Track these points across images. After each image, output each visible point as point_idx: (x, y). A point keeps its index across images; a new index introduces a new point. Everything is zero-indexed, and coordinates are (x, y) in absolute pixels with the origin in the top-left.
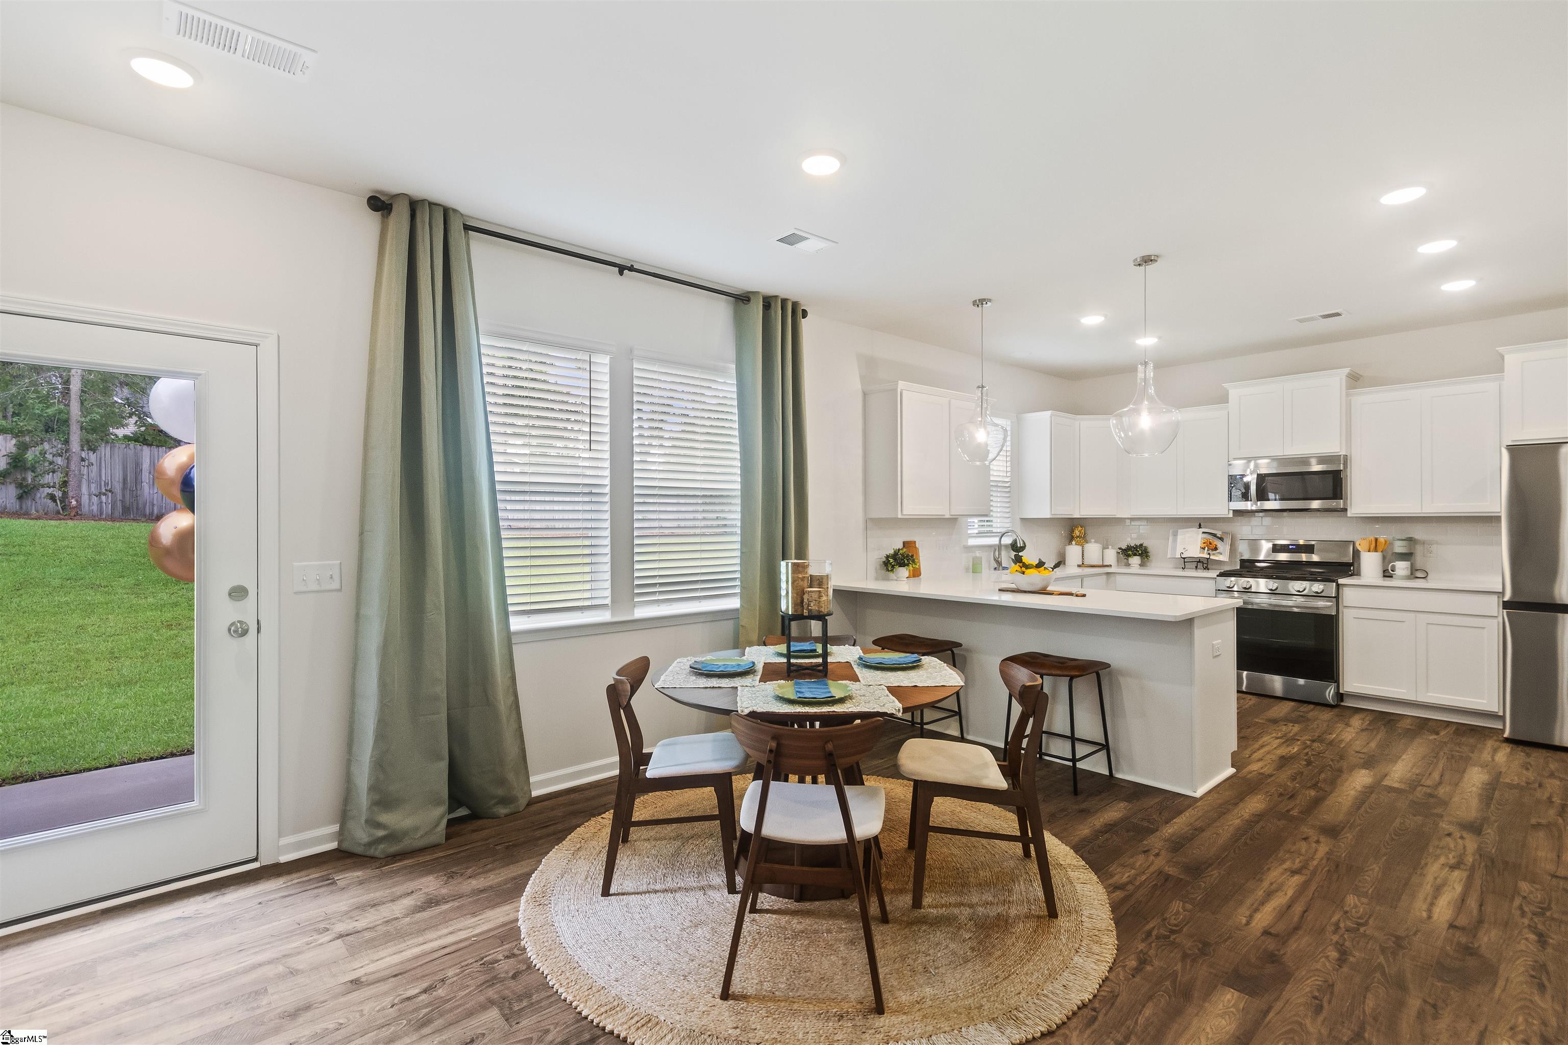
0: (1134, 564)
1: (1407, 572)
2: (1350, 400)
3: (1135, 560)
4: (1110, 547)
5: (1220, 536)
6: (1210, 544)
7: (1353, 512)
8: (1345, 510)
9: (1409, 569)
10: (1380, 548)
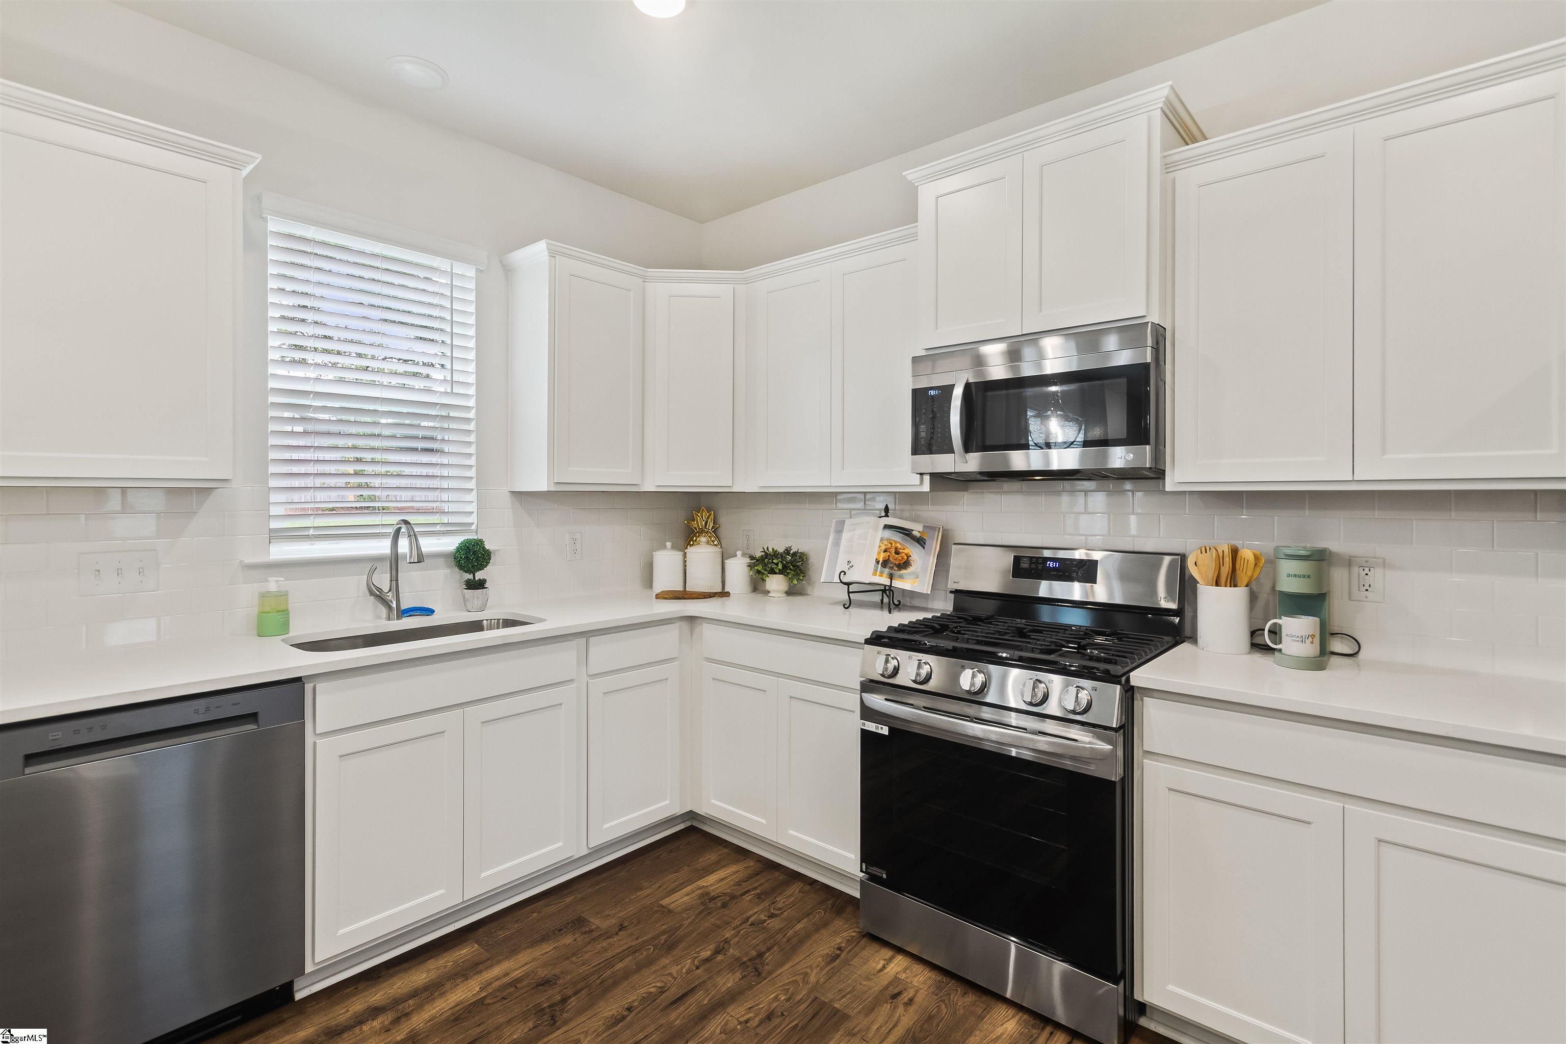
0: (774, 591)
1: (1310, 649)
2: (1174, 181)
3: (776, 583)
4: (739, 553)
5: (918, 535)
6: (897, 553)
7: (1179, 477)
8: (1158, 474)
9: (1317, 640)
10: (1243, 578)
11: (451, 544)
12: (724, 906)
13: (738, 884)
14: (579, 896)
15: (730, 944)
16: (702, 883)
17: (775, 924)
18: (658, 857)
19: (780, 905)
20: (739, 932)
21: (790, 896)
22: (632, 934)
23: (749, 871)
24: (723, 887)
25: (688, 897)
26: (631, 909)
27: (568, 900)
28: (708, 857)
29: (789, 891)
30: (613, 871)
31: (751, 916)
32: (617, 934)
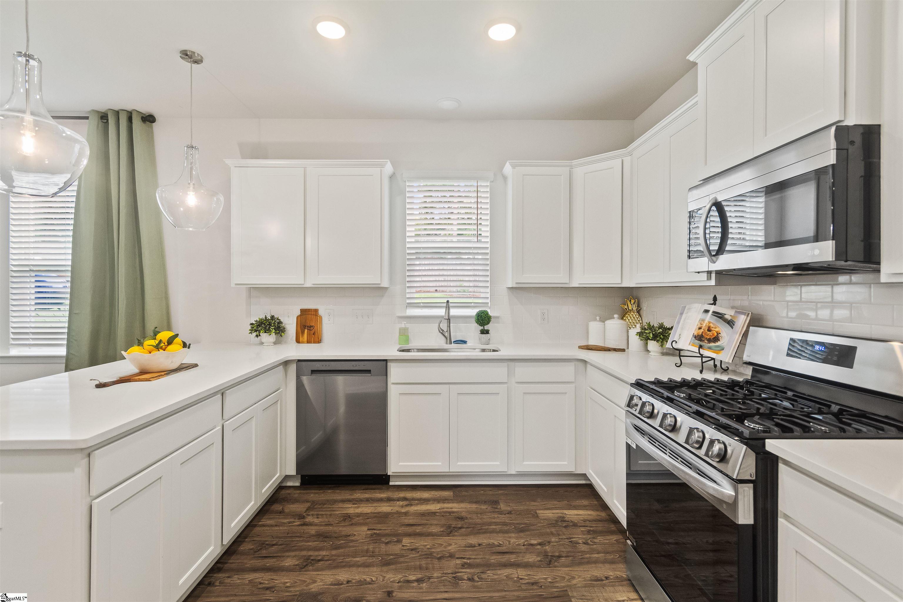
5: (729, 318)
6: (709, 330)
11: (473, 312)
12: (565, 527)
13: (585, 521)
14: (506, 492)
15: (550, 544)
16: (566, 512)
17: (584, 548)
18: (557, 491)
19: (595, 541)
20: (559, 541)
21: (607, 539)
22: (511, 517)
23: (598, 518)
24: (575, 519)
25: (553, 515)
26: (522, 508)
27: (500, 492)
28: (583, 501)
29: (611, 537)
30: (529, 489)
31: (574, 538)
32: (505, 514)
